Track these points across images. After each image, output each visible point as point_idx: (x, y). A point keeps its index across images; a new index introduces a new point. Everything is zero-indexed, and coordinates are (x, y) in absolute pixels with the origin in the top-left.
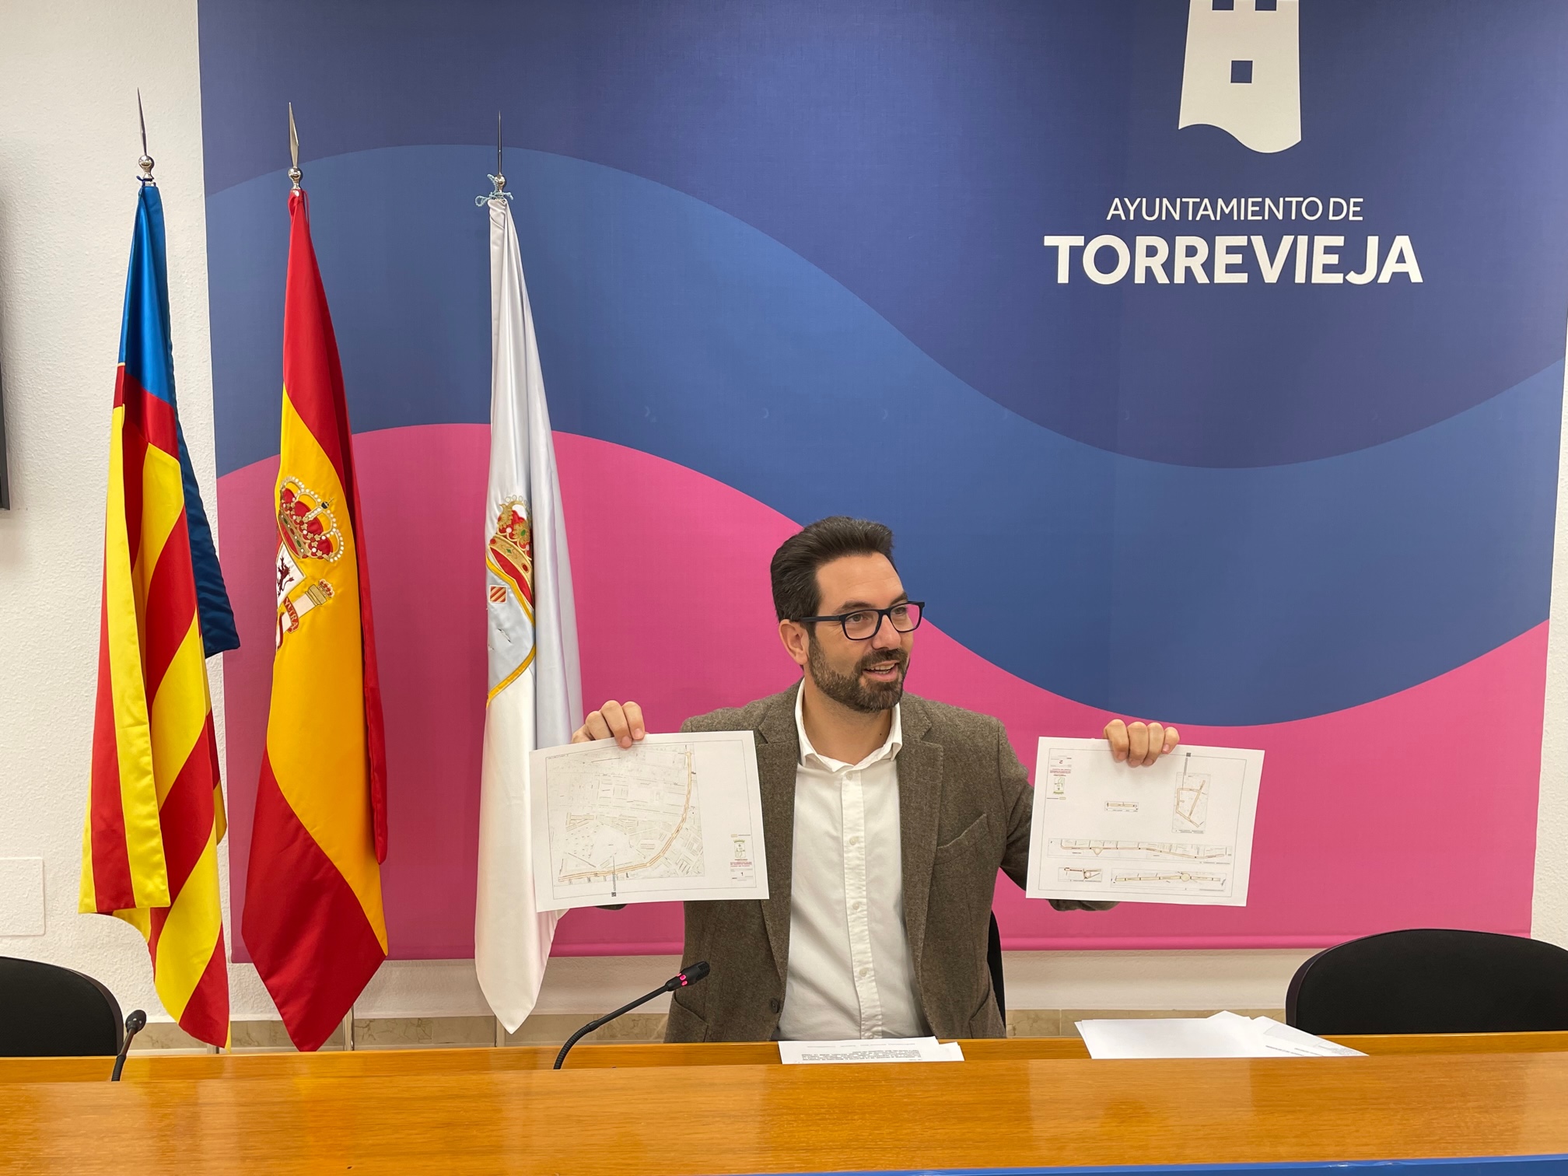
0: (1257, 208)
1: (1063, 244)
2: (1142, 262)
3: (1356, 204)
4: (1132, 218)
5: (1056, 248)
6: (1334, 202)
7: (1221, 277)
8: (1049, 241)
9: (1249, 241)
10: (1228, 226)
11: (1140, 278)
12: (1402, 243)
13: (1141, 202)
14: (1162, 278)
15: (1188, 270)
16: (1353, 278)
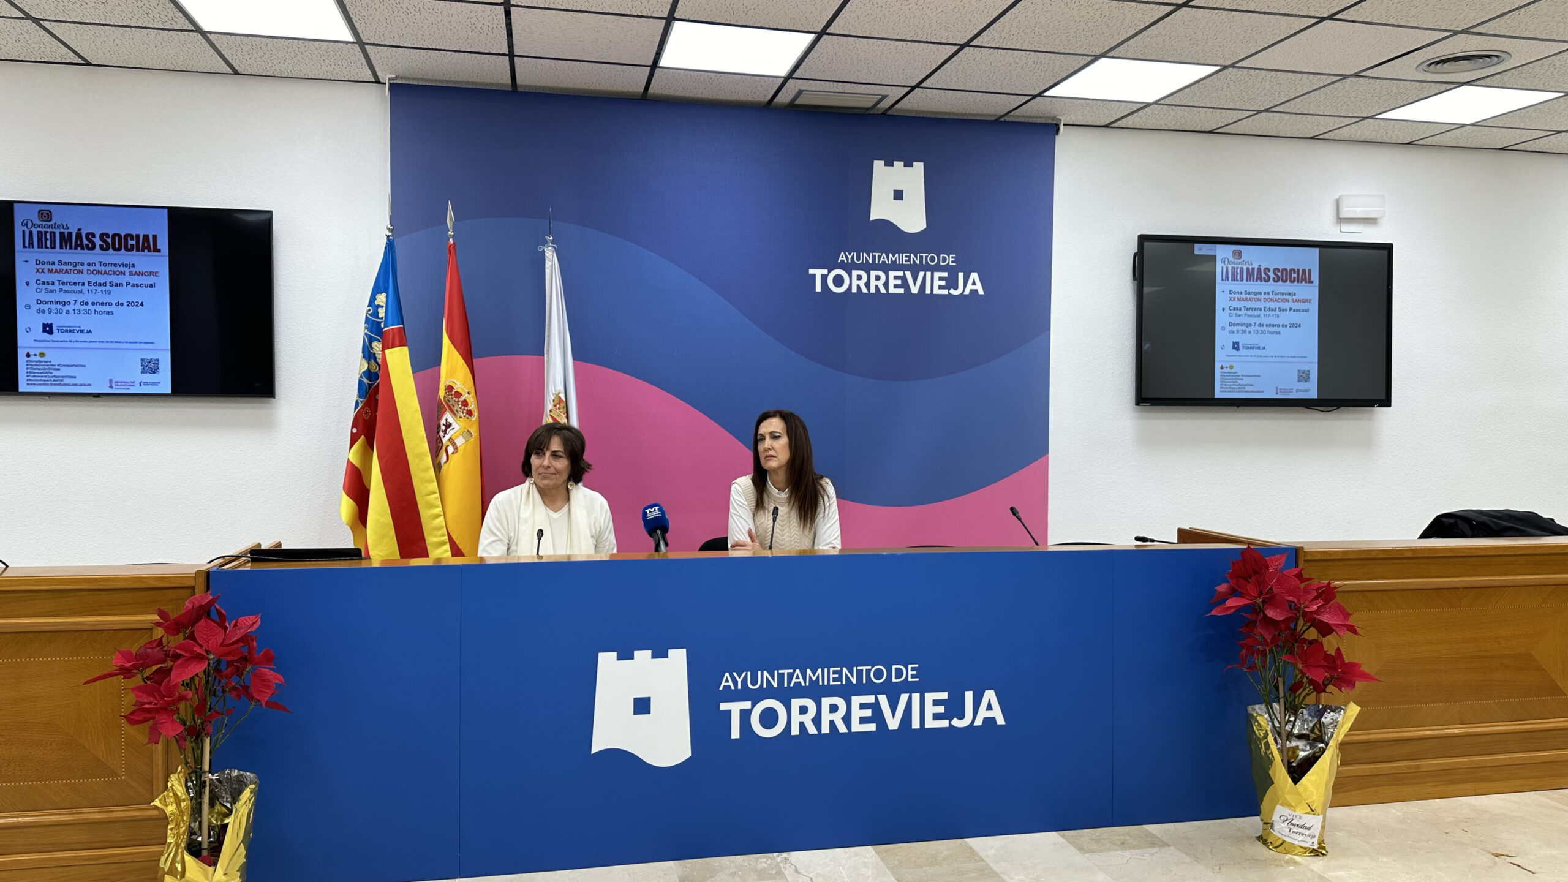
0: (907, 259)
1: (818, 273)
2: (855, 282)
3: (952, 258)
4: (850, 261)
5: (815, 275)
6: (943, 257)
7: (892, 290)
8: (811, 271)
9: (904, 274)
10: (895, 266)
11: (854, 290)
12: (974, 276)
13: (853, 255)
14: (865, 290)
15: (877, 287)
16: (952, 292)
